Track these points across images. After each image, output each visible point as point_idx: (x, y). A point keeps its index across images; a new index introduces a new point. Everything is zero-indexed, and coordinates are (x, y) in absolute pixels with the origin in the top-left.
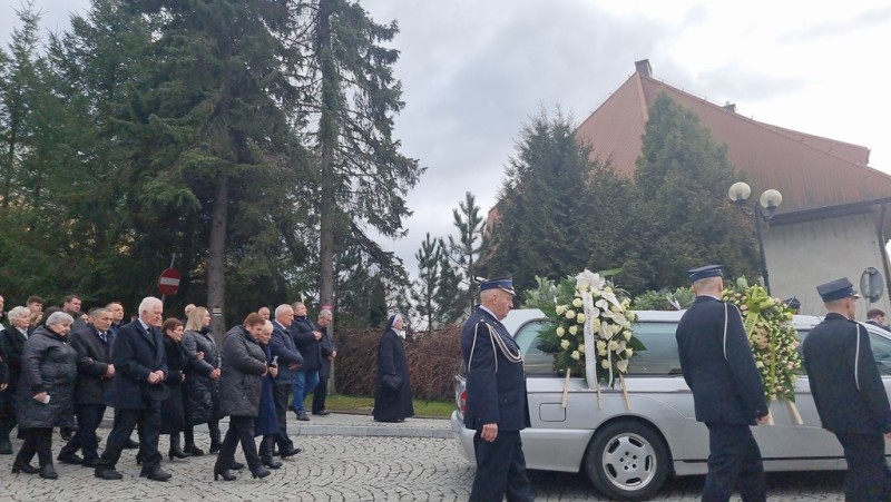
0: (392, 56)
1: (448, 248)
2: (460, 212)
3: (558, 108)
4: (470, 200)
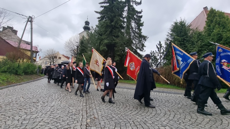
0: (141, 17)
1: (155, 53)
2: (158, 45)
3: (181, 18)
4: (160, 42)
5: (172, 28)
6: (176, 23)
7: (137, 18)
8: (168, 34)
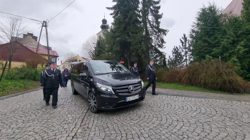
0: (159, 8)
2: (182, 39)
3: (209, 2)
4: (185, 35)
5: (199, 16)
6: (203, 10)
7: (154, 9)
8: (194, 24)
